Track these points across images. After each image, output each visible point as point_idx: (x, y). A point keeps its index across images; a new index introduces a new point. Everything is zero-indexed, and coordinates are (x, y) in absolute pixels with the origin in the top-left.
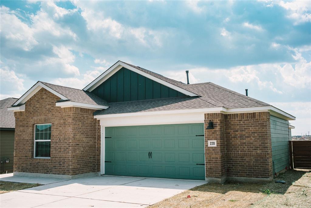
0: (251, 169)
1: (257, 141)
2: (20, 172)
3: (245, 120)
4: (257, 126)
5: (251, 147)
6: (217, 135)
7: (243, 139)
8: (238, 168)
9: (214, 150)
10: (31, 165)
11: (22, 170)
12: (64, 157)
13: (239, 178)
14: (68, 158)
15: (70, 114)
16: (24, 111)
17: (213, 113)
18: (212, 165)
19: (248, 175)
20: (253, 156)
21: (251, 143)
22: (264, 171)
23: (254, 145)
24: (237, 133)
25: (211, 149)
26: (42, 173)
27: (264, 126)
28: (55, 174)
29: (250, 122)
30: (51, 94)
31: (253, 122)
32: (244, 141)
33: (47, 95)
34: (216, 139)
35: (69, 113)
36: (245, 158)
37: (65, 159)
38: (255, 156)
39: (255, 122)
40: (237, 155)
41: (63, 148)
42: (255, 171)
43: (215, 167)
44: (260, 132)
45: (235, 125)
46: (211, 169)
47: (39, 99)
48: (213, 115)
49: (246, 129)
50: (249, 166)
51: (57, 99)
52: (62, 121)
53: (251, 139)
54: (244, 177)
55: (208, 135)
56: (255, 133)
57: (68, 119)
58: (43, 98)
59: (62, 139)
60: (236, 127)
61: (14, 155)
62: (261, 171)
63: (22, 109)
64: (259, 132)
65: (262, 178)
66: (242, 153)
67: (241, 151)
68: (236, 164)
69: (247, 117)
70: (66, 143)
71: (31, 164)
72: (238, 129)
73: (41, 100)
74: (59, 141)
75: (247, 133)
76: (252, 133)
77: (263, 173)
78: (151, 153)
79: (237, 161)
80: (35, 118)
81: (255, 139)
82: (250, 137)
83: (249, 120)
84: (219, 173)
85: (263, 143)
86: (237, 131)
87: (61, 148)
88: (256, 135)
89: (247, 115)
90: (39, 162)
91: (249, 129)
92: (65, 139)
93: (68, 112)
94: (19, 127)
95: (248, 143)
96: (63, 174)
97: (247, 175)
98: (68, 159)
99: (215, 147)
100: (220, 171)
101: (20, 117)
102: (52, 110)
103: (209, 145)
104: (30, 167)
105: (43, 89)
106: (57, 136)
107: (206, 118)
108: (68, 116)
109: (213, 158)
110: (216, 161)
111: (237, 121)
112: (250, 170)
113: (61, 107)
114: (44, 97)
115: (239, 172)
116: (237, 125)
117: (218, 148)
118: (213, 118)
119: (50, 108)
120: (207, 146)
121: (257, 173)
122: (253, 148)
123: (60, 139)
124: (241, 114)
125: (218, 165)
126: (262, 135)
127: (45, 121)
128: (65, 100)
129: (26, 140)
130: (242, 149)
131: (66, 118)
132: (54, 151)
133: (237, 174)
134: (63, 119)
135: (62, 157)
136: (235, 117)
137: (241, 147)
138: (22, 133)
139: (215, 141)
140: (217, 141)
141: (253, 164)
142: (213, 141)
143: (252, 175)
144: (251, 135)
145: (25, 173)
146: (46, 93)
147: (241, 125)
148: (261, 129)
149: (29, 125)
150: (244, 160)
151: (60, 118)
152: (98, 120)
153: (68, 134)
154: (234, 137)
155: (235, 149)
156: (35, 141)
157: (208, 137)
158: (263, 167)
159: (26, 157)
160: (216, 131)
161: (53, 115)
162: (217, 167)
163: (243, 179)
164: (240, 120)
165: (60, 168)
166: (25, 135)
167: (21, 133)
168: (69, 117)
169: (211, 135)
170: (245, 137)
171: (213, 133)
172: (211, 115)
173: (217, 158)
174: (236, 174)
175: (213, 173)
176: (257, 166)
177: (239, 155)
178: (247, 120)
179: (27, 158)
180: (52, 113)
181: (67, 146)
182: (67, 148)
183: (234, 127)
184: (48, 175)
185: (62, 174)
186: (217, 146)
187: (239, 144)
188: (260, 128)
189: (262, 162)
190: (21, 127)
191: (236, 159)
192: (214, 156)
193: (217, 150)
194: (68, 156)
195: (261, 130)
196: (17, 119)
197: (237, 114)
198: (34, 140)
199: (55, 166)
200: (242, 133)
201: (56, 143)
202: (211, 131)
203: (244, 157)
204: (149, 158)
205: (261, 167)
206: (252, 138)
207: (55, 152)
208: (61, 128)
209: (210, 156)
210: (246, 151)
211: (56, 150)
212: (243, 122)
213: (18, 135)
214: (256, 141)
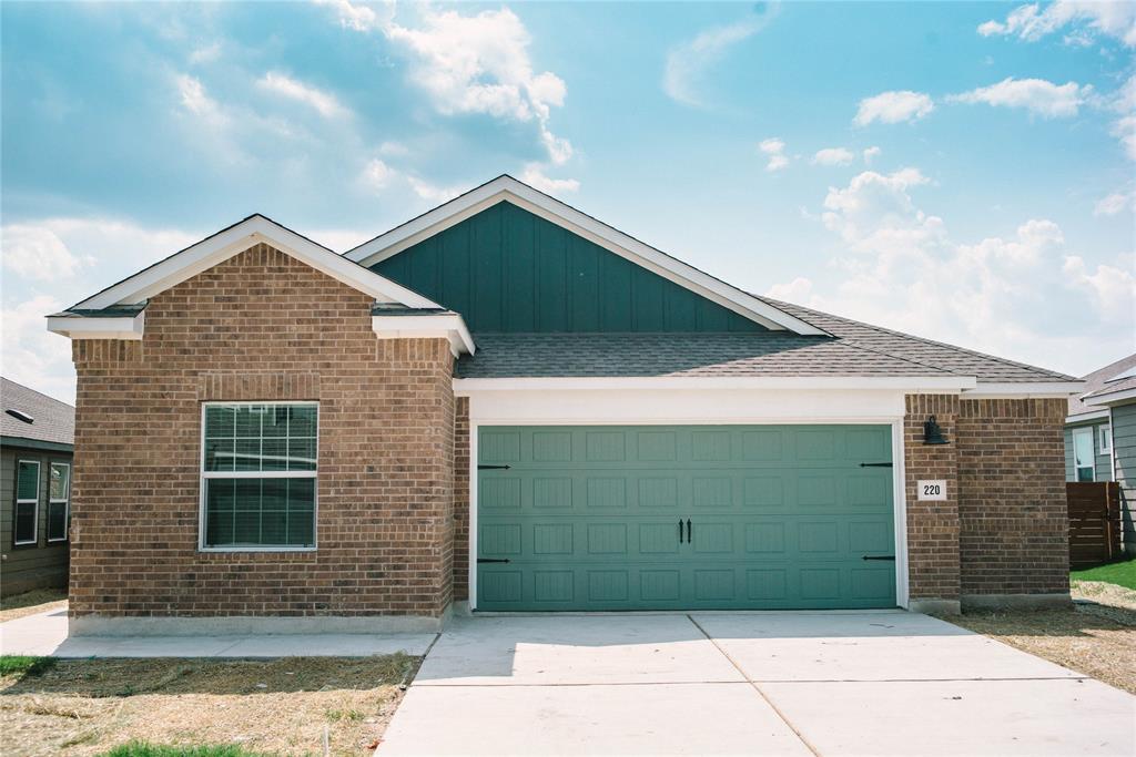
0: (1018, 567)
1: (1036, 485)
2: (114, 614)
3: (1002, 421)
4: (1036, 440)
5: (1017, 503)
6: (949, 464)
7: (994, 478)
8: (977, 566)
9: (937, 511)
10: (191, 584)
11: (129, 606)
12: (395, 544)
13: (980, 596)
14: (420, 544)
15: (431, 365)
16: (141, 338)
17: (936, 396)
18: (932, 558)
19: (1010, 586)
20: (1023, 527)
21: (1018, 490)
22: (1056, 573)
23: (1025, 497)
24: (976, 459)
25: (929, 508)
26: (268, 614)
27: (1056, 440)
28: (348, 614)
29: (1015, 428)
30: (311, 277)
31: (1024, 427)
32: (998, 485)
33: (286, 277)
34: (946, 477)
35: (426, 363)
36: (999, 536)
37: (403, 552)
38: (1030, 527)
39: (1030, 427)
40: (975, 528)
41: (391, 507)
42: (1030, 573)
43: (942, 564)
44: (1045, 459)
45: (971, 434)
46: (927, 571)
47: (237, 292)
48: (936, 400)
49: (1005, 447)
50: (1012, 560)
51: (350, 299)
52: (382, 395)
53: (1018, 478)
54: (996, 592)
55: (917, 464)
56: (1029, 459)
57: (415, 387)
58: (266, 292)
59: (387, 469)
60: (974, 440)
61: (77, 541)
62: (1046, 572)
63: (128, 330)
64: (1041, 459)
65: (1050, 592)
66: (992, 521)
67: (988, 515)
68: (974, 553)
69: (1008, 413)
70: (408, 484)
71: (192, 576)
72: (979, 447)
73: (253, 298)
74: (368, 477)
75: (1005, 459)
76: (1022, 459)
77: (1052, 579)
78: (689, 523)
79: (976, 547)
80: (218, 375)
81: (1030, 478)
82: (1016, 472)
83: (1012, 421)
84: (955, 584)
85: (1054, 490)
86: (976, 454)
87: (377, 507)
88: (1032, 465)
89: (1007, 404)
90: (249, 569)
91: (1014, 447)
92: (402, 469)
93: (420, 358)
94: (105, 410)
95: (1008, 491)
96: (393, 613)
97: (1004, 586)
98: (422, 552)
99: (943, 502)
100: (957, 577)
101: (114, 366)
102: (322, 343)
103: (922, 497)
104: (184, 591)
105: (264, 252)
106: (356, 454)
107: (912, 410)
108: (419, 373)
109: (934, 537)
110: (945, 544)
111: (976, 421)
112: (1015, 572)
113: (379, 337)
114: (274, 284)
115: (982, 579)
116: (978, 434)
117: (951, 504)
118: (936, 409)
119: (311, 336)
120: (916, 497)
121: (1035, 579)
122: (1023, 504)
123: (371, 469)
124: (988, 401)
125: (951, 557)
126: (1050, 466)
127: (280, 389)
128: (417, 310)
129: (153, 470)
130: (992, 509)
131: (404, 380)
132: (340, 520)
133: (977, 586)
134: (390, 388)
135: (388, 544)
136: (969, 410)
137: (987, 503)
138: (128, 440)
139: (942, 484)
140: (948, 484)
141: (1025, 553)
142: (934, 483)
143: (1019, 586)
144: (1020, 466)
145: (152, 619)
146: (280, 270)
147: (986, 434)
148: (1048, 449)
149: (175, 403)
150: (998, 541)
151: (371, 380)
152: (460, 399)
153: (418, 446)
154: (968, 472)
155: (969, 509)
156: (205, 475)
157: (916, 470)
158: (1052, 560)
159: (154, 546)
160: (944, 451)
161: (328, 365)
162: (947, 564)
163: (992, 598)
164: (984, 421)
165: (377, 591)
166: (150, 447)
167: (118, 440)
168: (421, 381)
169: (927, 464)
170: (1001, 472)
171: (935, 457)
172: (929, 401)
173: (948, 536)
174: (973, 586)
175: (933, 584)
176: (1036, 559)
177: (981, 528)
178: (1006, 421)
179: (167, 554)
180: (323, 358)
181: (412, 499)
182: (413, 506)
183: (967, 440)
184: (306, 622)
185: (386, 613)
186: (949, 497)
187: (984, 493)
188: (1044, 446)
189: (1049, 547)
190: (120, 410)
191: (973, 540)
192: (939, 529)
193: (949, 511)
194: (422, 536)
195: (1047, 452)
196: (90, 372)
197: (976, 401)
198: (198, 470)
199: (346, 583)
200: (990, 460)
201: (351, 484)
202: (929, 451)
203: (996, 534)
204: (681, 541)
205: (1048, 560)
206: (1021, 475)
207: (346, 522)
208: (376, 424)
209: (925, 530)
210: (1002, 515)
211: (350, 514)
212: (997, 427)
213: (100, 447)
214: (1032, 484)
